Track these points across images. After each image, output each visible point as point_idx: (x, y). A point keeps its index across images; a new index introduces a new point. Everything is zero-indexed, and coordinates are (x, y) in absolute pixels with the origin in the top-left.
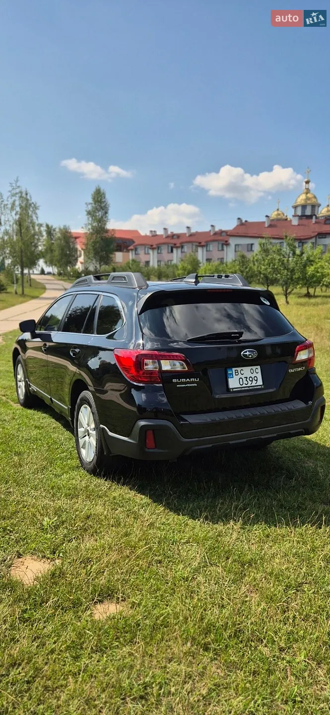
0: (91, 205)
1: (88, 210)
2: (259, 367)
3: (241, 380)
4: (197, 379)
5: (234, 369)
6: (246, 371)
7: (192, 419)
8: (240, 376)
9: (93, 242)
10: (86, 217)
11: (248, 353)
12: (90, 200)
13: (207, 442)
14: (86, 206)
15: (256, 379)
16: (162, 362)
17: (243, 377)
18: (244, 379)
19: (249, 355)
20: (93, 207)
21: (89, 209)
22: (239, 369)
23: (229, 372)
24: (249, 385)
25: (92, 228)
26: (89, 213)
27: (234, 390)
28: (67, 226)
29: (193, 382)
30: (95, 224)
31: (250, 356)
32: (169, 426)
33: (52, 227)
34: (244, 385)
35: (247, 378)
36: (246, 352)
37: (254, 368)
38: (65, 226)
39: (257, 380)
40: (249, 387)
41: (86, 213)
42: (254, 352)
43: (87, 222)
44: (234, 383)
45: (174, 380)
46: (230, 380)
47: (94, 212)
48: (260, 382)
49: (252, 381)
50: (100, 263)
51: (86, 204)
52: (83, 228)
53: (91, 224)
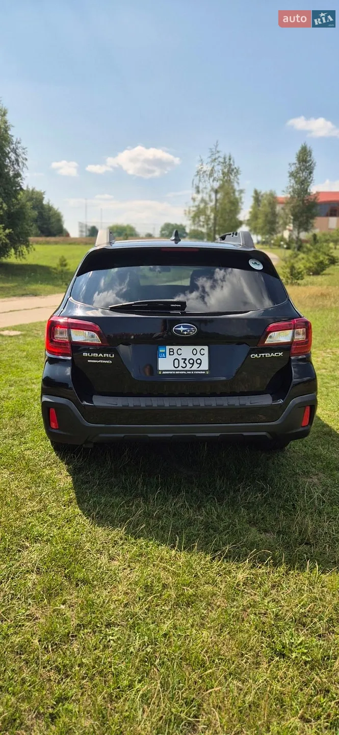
0: (294, 165)
1: (291, 172)
2: (206, 348)
3: (176, 361)
4: (112, 355)
5: (168, 347)
6: (186, 351)
7: (99, 401)
8: (176, 356)
9: (293, 207)
10: (288, 179)
11: (182, 329)
12: (295, 160)
13: (120, 431)
14: (289, 167)
15: (199, 361)
16: (73, 332)
17: (180, 358)
18: (182, 362)
19: (184, 331)
20: (296, 167)
21: (293, 170)
22: (175, 348)
23: (160, 351)
24: (187, 368)
25: (293, 191)
26: (292, 175)
27: (163, 373)
28: (273, 190)
29: (106, 359)
30: (296, 187)
31: (185, 333)
32: (69, 406)
33: (260, 193)
34: (180, 368)
35: (185, 359)
36: (180, 327)
37: (198, 348)
38: (271, 191)
39: (200, 364)
40: (186, 371)
41: (288, 175)
42: (191, 327)
43: (288, 185)
44: (165, 364)
45: (85, 354)
46: (160, 360)
47: (297, 173)
48: (205, 366)
49: (193, 364)
50: (298, 230)
51: (290, 164)
52: (284, 191)
53: (293, 187)
